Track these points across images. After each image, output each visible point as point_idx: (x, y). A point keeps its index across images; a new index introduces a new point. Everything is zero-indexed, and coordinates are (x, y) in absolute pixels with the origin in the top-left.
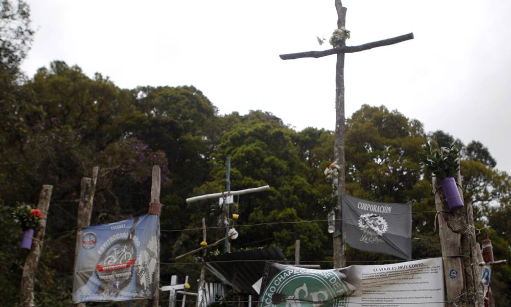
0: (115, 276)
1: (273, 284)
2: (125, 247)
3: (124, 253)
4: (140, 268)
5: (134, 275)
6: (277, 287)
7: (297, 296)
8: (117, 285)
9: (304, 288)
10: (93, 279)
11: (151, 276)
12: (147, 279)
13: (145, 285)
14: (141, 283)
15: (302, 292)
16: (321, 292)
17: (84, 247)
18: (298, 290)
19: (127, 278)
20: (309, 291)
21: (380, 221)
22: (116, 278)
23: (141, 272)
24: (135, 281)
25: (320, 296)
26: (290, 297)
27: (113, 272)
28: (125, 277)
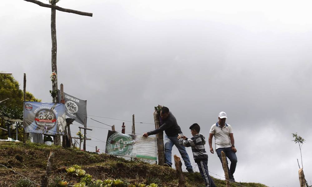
0: (45, 124)
1: (111, 138)
2: (49, 112)
3: (48, 115)
4: (59, 124)
5: (56, 126)
6: (112, 139)
7: (119, 142)
8: (46, 128)
9: (122, 140)
10: (34, 123)
11: (64, 128)
12: (63, 128)
13: (62, 130)
14: (60, 130)
15: (121, 141)
16: (126, 141)
17: (26, 109)
18: (120, 140)
19: (52, 126)
20: (123, 141)
21: (75, 105)
22: (46, 125)
23: (60, 125)
24: (56, 128)
25: (126, 143)
26: (117, 142)
27: (45, 123)
28: (51, 125)
